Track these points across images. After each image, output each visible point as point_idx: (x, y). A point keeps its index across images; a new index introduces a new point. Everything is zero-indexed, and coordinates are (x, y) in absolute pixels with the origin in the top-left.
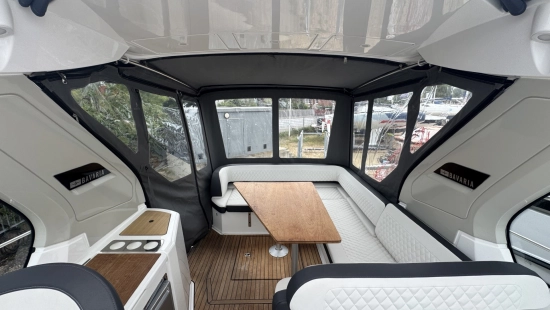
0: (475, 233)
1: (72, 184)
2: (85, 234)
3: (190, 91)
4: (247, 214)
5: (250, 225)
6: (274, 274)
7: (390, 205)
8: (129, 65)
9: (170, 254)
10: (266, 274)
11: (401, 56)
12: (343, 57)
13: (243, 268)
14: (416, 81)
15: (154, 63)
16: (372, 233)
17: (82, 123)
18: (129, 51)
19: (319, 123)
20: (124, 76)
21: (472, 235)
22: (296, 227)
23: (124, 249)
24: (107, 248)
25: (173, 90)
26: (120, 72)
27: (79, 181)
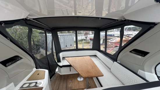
0: (145, 70)
1: (7, 65)
2: (13, 83)
3: (49, 29)
4: (69, 67)
5: (70, 71)
6: (80, 87)
7: (115, 62)
8: (29, 20)
9: (46, 87)
10: (78, 87)
11: (116, 17)
12: (99, 18)
13: (70, 86)
14: (122, 25)
15: (38, 19)
16: (110, 71)
17: (11, 41)
18: (29, 15)
19: (86, 38)
20: (27, 24)
21: (144, 71)
22: (88, 72)
23: (29, 86)
24: (22, 87)
25: (44, 29)
26: (26, 23)
27: (10, 63)
